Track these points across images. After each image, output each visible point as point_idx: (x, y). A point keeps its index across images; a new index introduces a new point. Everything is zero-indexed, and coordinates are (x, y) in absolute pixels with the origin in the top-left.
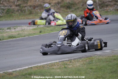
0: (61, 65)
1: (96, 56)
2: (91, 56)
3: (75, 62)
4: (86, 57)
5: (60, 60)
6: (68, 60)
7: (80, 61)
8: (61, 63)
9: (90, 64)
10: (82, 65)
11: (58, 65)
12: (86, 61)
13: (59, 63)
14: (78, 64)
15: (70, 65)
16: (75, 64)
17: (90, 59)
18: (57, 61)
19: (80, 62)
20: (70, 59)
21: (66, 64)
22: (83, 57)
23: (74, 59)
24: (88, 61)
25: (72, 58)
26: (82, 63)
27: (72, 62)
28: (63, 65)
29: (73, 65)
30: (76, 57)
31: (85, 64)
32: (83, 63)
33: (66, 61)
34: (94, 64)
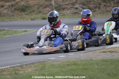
0: (12, 71)
1: (49, 61)
2: (44, 62)
3: (27, 67)
4: (39, 63)
5: (11, 66)
6: (20, 66)
7: (33, 66)
8: (12, 69)
9: (42, 70)
10: (34, 70)
11: (9, 70)
12: (38, 66)
13: (9, 69)
14: (30, 70)
15: (21, 71)
16: (26, 70)
17: (42, 65)
18: (8, 67)
19: (32, 68)
20: (22, 64)
21: (17, 70)
22: (36, 63)
23: (26, 65)
24: (41, 67)
25: (24, 64)
26: (34, 69)
27: (23, 68)
28: (14, 71)
29: (24, 71)
30: (28, 63)
31: (37, 70)
32: (36, 69)
33: (17, 66)
34: (47, 70)
